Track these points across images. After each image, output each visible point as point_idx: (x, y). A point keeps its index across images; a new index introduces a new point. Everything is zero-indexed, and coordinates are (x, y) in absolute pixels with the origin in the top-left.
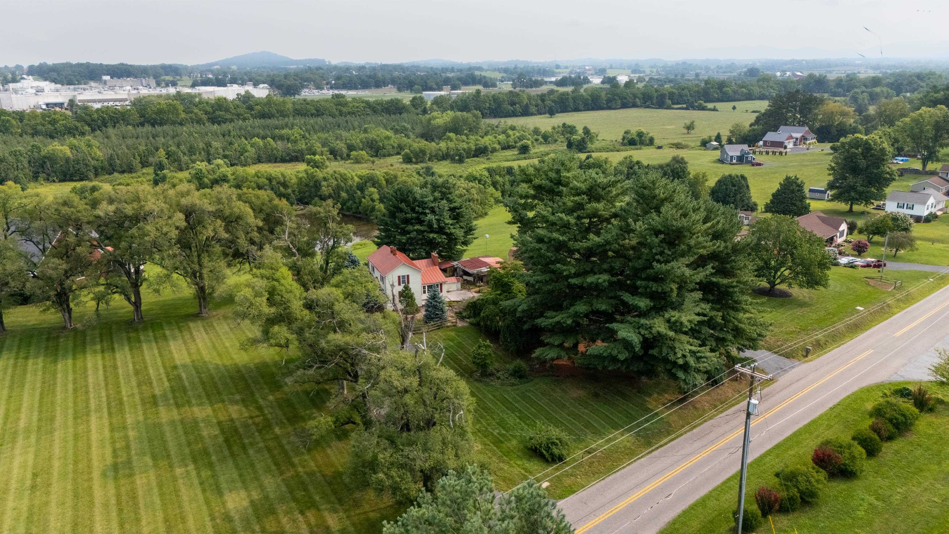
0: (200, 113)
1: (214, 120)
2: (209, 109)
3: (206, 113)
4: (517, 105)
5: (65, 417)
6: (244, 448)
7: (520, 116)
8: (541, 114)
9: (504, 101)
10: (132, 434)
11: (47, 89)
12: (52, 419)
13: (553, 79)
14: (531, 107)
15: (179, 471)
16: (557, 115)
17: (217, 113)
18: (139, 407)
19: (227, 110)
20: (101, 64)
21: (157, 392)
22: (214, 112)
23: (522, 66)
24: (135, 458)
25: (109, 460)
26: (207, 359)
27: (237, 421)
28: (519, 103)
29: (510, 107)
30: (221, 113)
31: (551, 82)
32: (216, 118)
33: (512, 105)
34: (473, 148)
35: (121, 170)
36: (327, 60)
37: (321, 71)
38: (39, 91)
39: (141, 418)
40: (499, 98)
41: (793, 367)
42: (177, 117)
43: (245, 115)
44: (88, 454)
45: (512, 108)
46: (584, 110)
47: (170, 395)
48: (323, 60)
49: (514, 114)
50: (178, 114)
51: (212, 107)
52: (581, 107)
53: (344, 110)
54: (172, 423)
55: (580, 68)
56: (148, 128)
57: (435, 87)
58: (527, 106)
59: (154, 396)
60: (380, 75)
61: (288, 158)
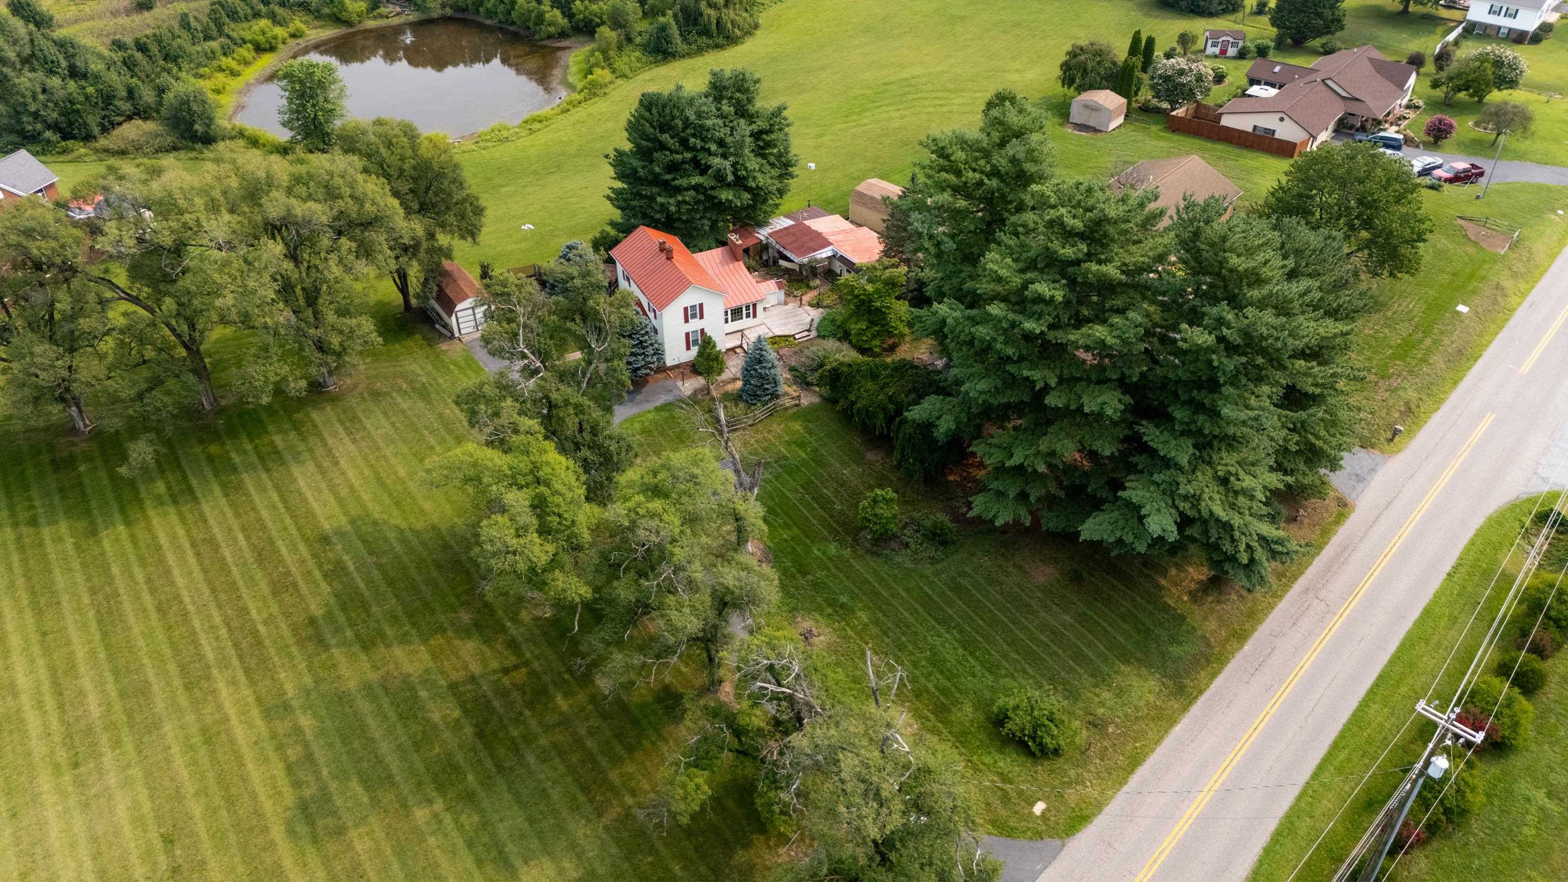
5: (168, 684)
6: (514, 748)
10: (306, 722)
12: (144, 690)
15: (421, 814)
18: (294, 650)
21: (316, 610)
24: (333, 786)
25: (289, 797)
26: (376, 516)
27: (482, 681)
39: (308, 680)
44: (244, 780)
47: (341, 618)
54: (368, 689)
59: (312, 621)
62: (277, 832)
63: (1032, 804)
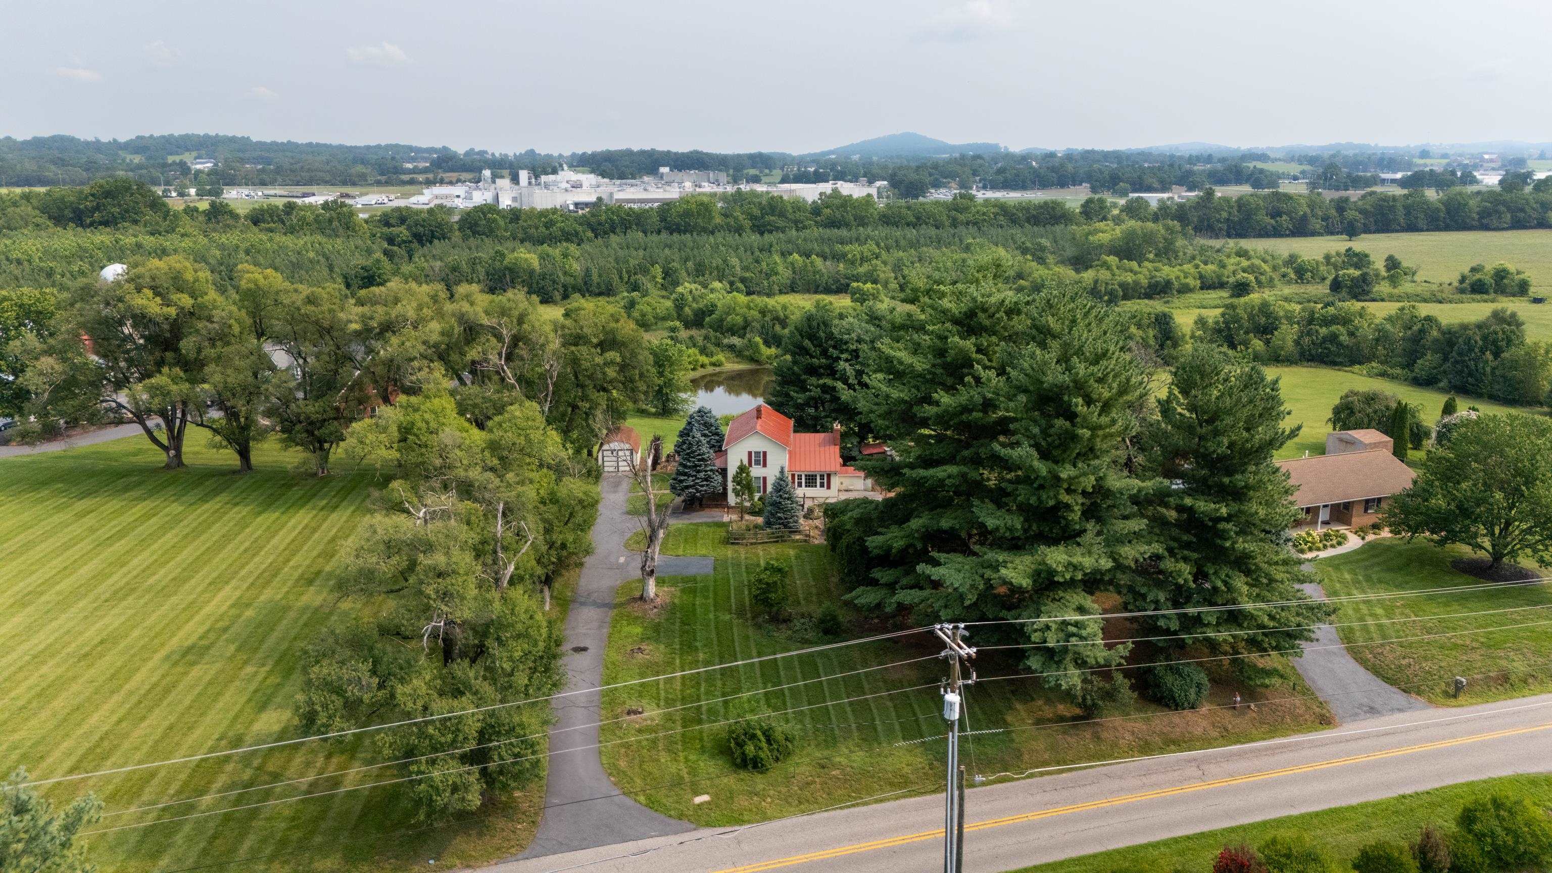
0: (741, 217)
1: (760, 228)
2: (756, 212)
3: (752, 217)
4: (1284, 217)
5: (203, 580)
7: (1288, 236)
8: (1332, 234)
9: (1258, 208)
10: (249, 613)
11: (586, 185)
13: (1399, 176)
14: (1313, 220)
16: (1363, 236)
17: (767, 218)
18: (290, 583)
19: (782, 214)
20: (669, 152)
21: (328, 568)
22: (763, 217)
23: (1350, 153)
24: (220, 644)
25: (191, 641)
28: (1288, 214)
29: (1268, 220)
30: (772, 218)
31: (1393, 181)
32: (764, 226)
33: (1273, 217)
34: (1145, 282)
35: (597, 291)
36: (1002, 145)
37: (979, 161)
38: (577, 186)
39: (278, 597)
40: (1249, 203)
41: (1400, 710)
42: (709, 223)
43: (806, 223)
44: (178, 628)
45: (1273, 222)
46: (1428, 230)
48: (996, 146)
49: (1276, 233)
50: (711, 218)
51: (762, 209)
52: (1421, 223)
53: (962, 217)
54: (304, 609)
55: (1473, 156)
56: (664, 235)
57: (1156, 185)
58: (1304, 217)
60: (1070, 167)
61: (834, 287)
62: (163, 653)
63: (697, 793)
